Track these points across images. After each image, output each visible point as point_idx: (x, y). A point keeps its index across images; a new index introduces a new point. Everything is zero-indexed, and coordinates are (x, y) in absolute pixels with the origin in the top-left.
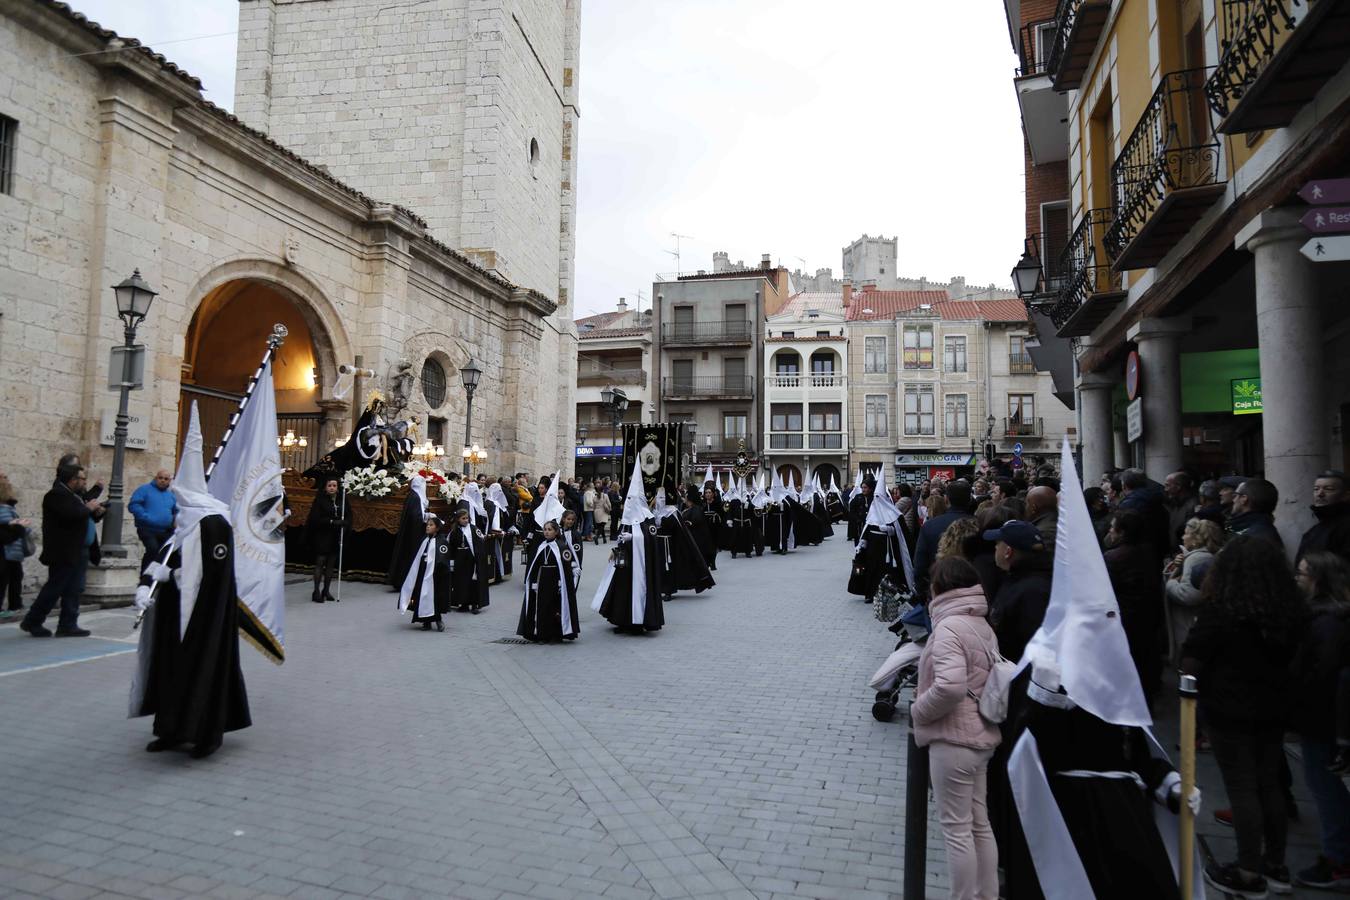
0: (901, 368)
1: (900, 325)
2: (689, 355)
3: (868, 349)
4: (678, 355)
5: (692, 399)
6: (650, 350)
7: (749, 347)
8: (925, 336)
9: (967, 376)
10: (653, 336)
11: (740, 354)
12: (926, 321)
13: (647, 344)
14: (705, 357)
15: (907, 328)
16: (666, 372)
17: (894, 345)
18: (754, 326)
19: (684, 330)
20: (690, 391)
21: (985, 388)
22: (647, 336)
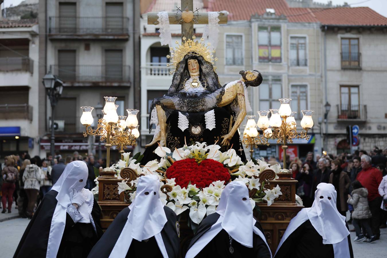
0: (256, 62)
1: (255, 25)
2: (72, 46)
3: (228, 44)
4: (62, 46)
5: (77, 85)
6: (37, 40)
7: (126, 40)
8: (275, 36)
9: (307, 70)
10: (40, 28)
11: (119, 46)
12: (275, 23)
13: (34, 35)
14: (87, 48)
15: (261, 28)
16: (52, 60)
17: (249, 42)
18: (131, 22)
19: (68, 24)
20: (74, 78)
21: (323, 79)
22: (35, 28)
